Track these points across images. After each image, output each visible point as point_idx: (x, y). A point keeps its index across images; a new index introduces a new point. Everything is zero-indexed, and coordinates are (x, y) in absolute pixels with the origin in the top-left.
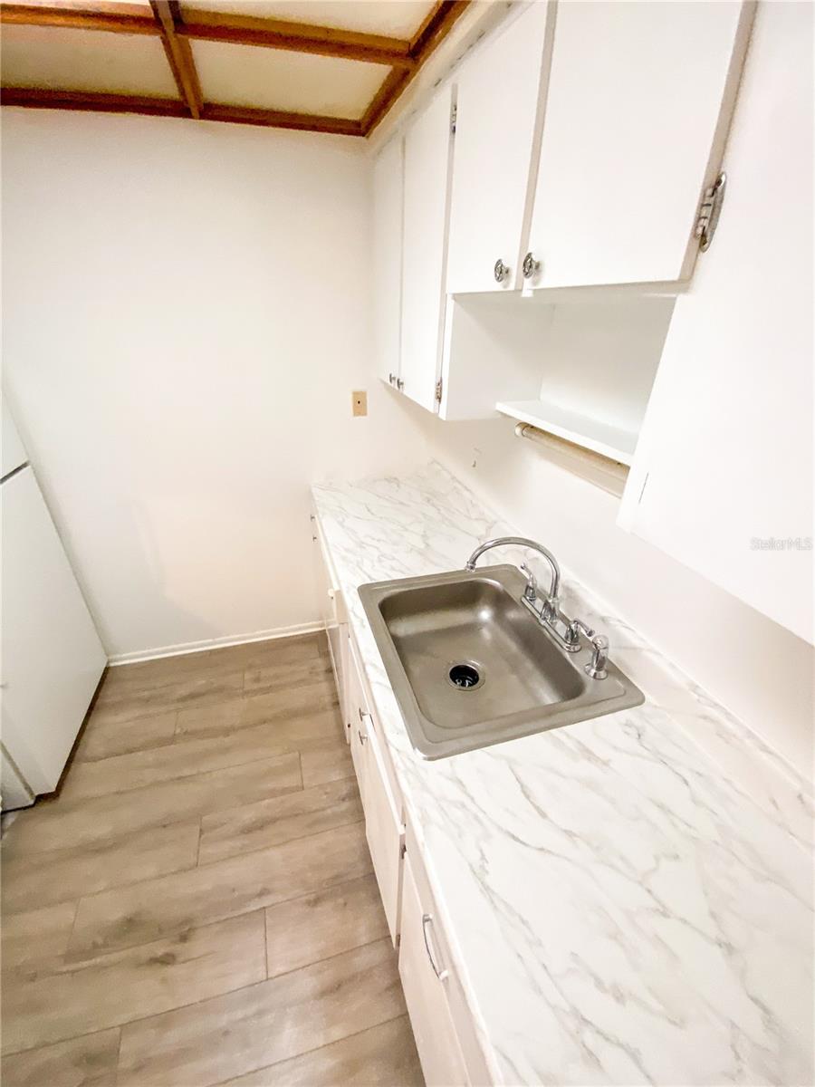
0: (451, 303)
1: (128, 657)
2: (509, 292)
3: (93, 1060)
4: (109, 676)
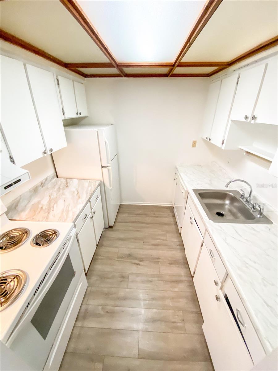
0: (230, 122)
1: (125, 203)
2: (248, 122)
3: (124, 277)
4: (121, 206)
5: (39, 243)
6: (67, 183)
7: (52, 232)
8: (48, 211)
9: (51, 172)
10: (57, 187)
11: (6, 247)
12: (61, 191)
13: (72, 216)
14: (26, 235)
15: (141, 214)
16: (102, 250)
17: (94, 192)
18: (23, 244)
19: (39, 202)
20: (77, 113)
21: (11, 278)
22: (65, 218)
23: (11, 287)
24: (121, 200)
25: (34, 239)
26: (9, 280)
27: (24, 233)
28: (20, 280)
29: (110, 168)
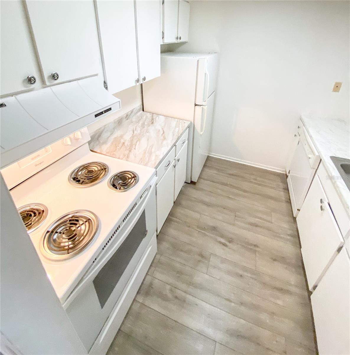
3: (203, 257)
4: (208, 158)
5: (116, 184)
6: (153, 119)
7: (131, 176)
8: (129, 148)
9: (138, 103)
10: (141, 122)
11: (83, 181)
12: (146, 127)
13: (154, 160)
14: (104, 173)
15: (235, 175)
16: (180, 211)
17: (181, 135)
18: (100, 182)
19: (122, 137)
20: (177, 37)
21: (83, 221)
22: (147, 161)
23: (82, 231)
24: (210, 150)
25: (112, 179)
26: (81, 222)
27: (102, 169)
28: (91, 225)
29: (205, 108)
